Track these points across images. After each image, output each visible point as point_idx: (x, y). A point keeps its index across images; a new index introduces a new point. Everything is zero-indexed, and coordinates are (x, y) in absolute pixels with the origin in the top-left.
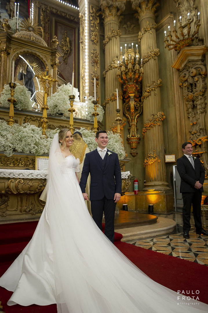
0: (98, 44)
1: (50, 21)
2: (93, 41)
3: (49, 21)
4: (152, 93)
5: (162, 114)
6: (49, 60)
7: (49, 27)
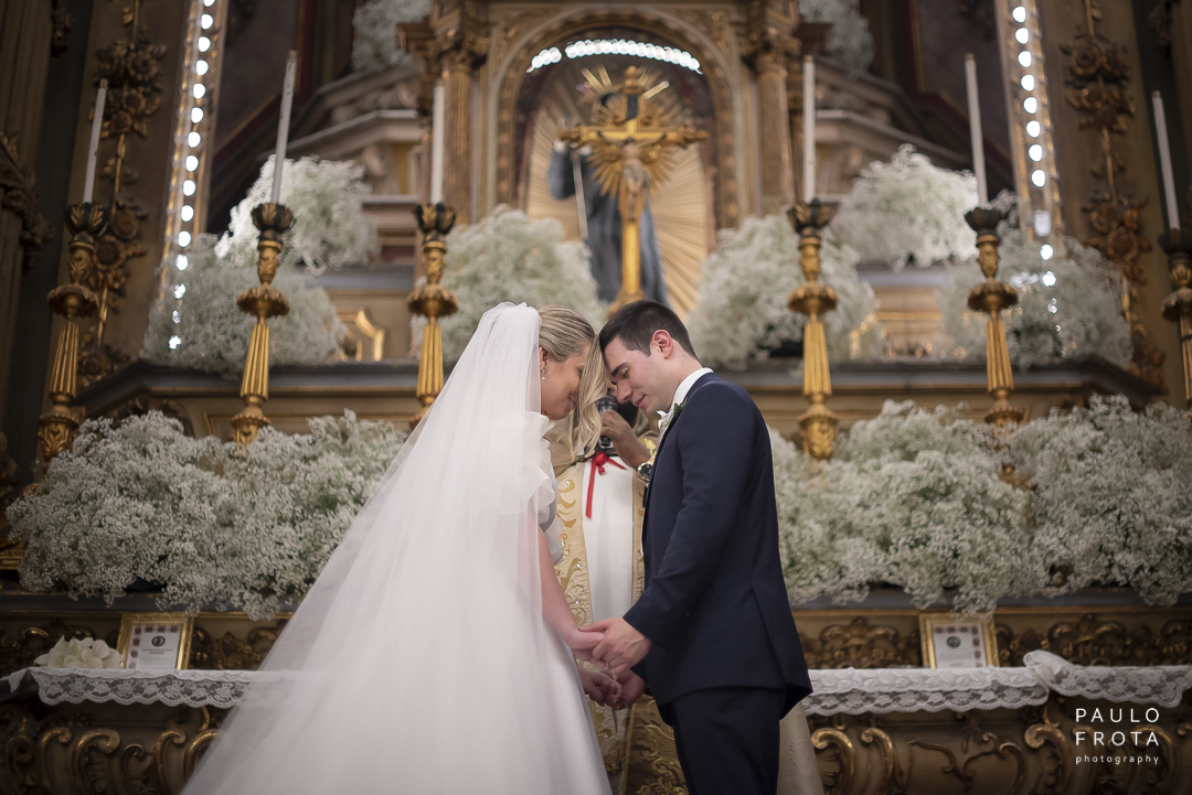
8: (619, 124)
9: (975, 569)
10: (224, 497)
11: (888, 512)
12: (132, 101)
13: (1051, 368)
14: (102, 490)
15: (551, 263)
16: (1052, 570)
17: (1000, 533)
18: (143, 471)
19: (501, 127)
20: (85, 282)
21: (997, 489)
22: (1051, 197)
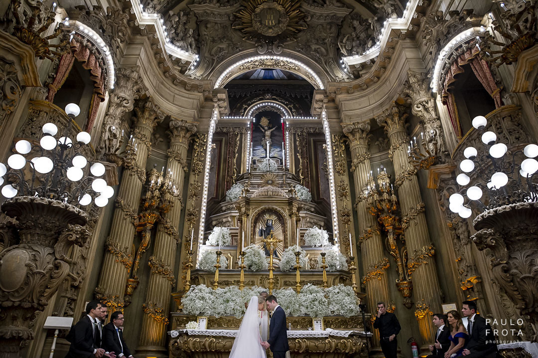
0: (346, 173)
1: (308, 143)
2: (339, 172)
3: (306, 144)
4: (412, 223)
5: (428, 249)
6: (287, 211)
7: (307, 151)
8: (270, 239)
9: (320, 312)
10: (213, 299)
11: (307, 303)
12: (193, 218)
13: (335, 271)
14: (195, 298)
15: (259, 254)
16: (332, 312)
17: (324, 307)
18: (201, 295)
19: (251, 227)
20: (191, 262)
21: (324, 299)
22: (338, 235)
